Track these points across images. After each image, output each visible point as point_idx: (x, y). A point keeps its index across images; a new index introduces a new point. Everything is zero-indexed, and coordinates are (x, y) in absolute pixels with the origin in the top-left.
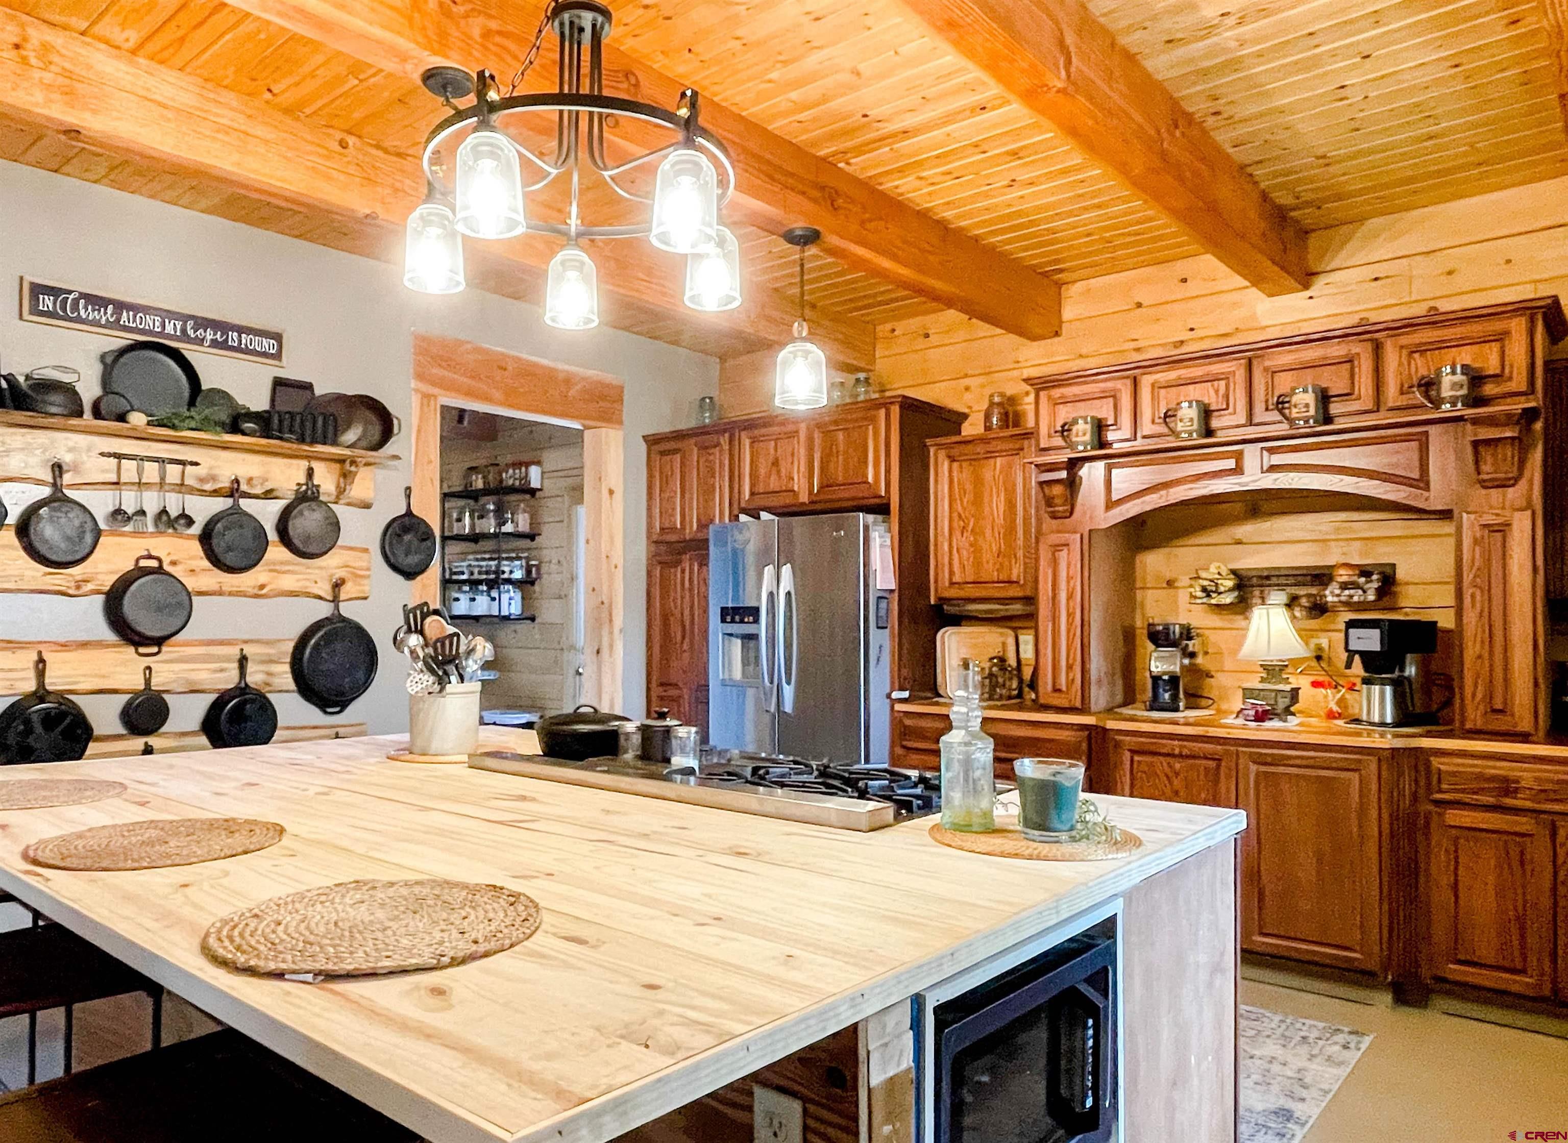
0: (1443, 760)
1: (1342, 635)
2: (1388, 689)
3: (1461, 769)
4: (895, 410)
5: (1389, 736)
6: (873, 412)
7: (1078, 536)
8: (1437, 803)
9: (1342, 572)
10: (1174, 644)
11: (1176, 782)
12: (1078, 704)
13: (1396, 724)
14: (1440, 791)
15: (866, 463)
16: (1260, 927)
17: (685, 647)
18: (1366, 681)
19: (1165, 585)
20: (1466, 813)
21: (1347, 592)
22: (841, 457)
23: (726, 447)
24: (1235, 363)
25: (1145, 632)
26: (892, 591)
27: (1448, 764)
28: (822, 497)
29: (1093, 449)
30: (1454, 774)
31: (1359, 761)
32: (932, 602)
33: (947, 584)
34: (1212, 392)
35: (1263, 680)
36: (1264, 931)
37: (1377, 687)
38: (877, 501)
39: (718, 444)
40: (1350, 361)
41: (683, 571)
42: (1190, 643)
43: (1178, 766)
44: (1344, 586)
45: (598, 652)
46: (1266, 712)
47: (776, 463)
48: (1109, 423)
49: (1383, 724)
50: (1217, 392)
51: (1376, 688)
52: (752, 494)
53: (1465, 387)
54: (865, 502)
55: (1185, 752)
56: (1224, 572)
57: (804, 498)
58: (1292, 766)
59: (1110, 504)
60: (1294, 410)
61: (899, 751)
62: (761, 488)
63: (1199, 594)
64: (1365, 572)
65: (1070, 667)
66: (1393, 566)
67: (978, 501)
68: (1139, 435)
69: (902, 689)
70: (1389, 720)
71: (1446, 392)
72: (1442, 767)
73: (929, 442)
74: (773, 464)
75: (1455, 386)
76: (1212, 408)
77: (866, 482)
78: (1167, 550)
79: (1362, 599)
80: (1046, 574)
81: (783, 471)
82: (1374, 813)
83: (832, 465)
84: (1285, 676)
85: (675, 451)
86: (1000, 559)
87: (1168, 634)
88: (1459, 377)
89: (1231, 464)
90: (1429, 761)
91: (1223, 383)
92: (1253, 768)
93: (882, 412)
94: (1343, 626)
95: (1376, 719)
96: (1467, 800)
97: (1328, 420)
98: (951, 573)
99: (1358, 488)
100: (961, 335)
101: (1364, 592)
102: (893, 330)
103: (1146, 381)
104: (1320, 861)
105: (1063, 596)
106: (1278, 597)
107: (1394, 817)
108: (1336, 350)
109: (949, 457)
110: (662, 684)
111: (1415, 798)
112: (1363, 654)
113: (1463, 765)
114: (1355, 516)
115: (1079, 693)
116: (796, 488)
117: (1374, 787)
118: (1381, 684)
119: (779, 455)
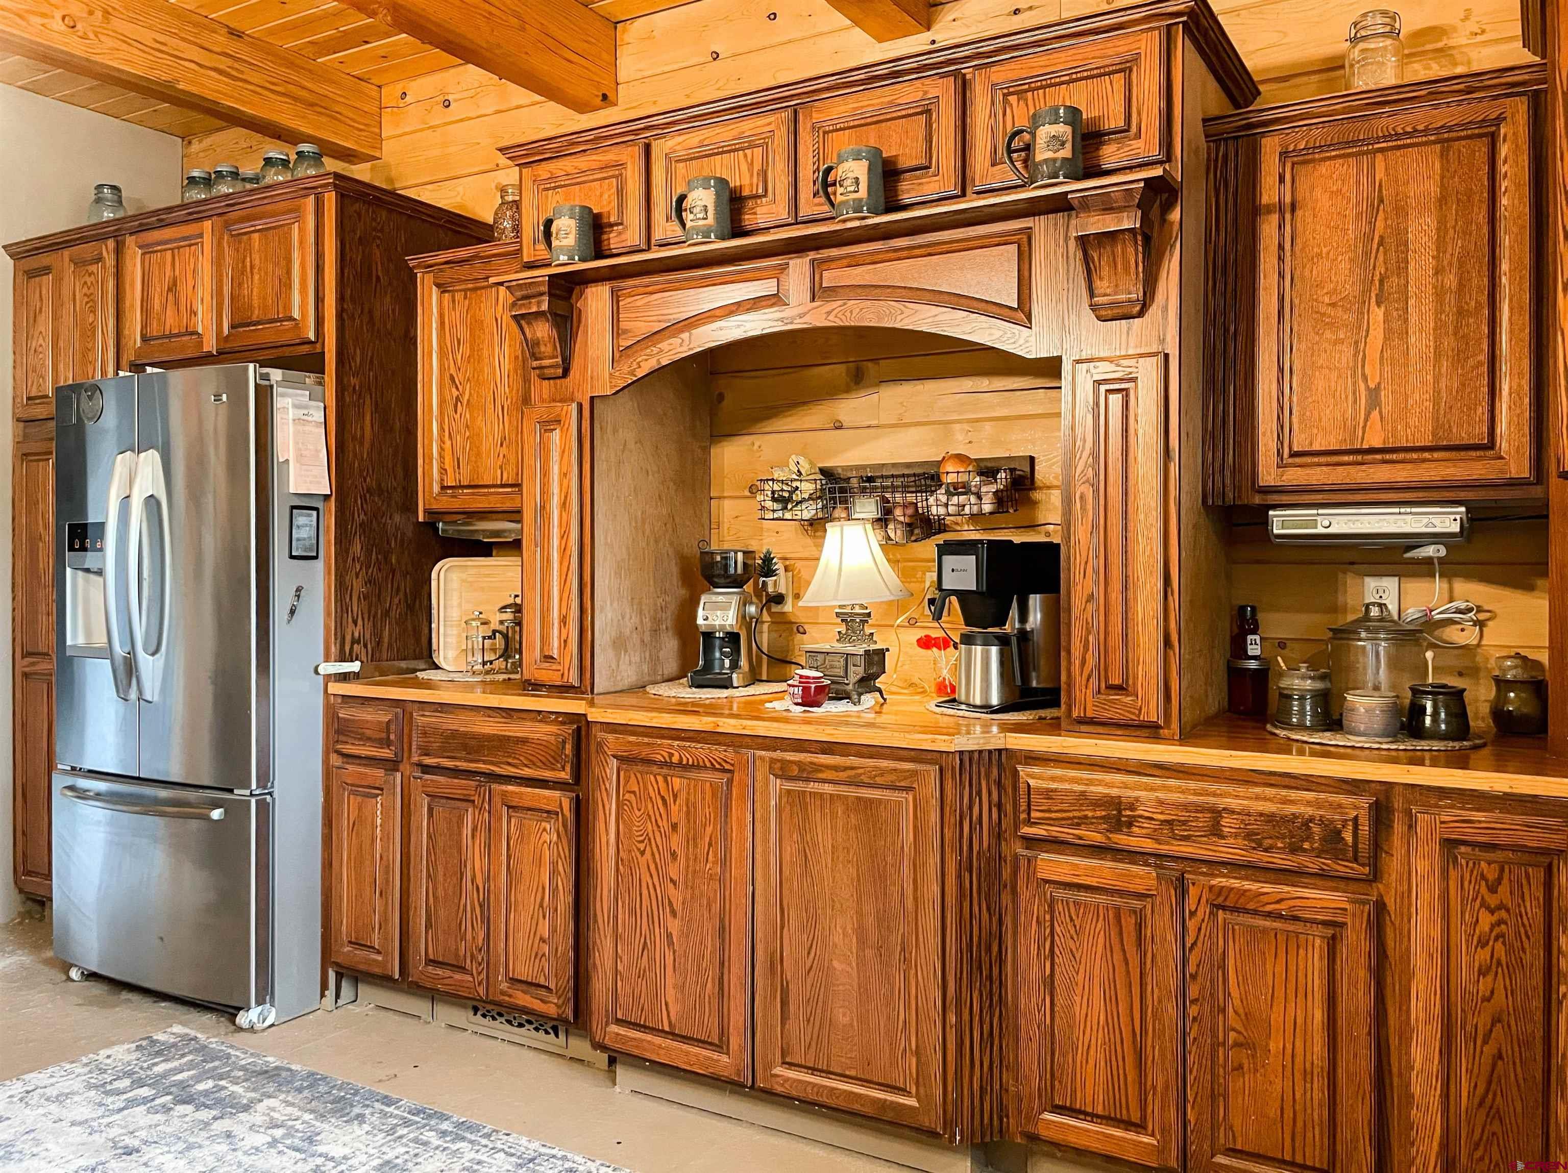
0: (1036, 770)
2: (994, 650)
3: (1054, 786)
4: (330, 199)
5: (995, 729)
6: (297, 202)
7: (574, 405)
8: (1030, 842)
9: (953, 468)
10: (737, 582)
11: (674, 808)
12: (574, 680)
13: (1003, 709)
14: (1029, 822)
15: (289, 286)
16: (783, 1055)
18: (968, 640)
19: (747, 493)
20: (1062, 858)
21: (955, 500)
22: (256, 276)
23: (111, 262)
24: (772, 119)
26: (326, 497)
27: (1040, 778)
28: (233, 343)
29: (583, 260)
30: (1048, 794)
31: (915, 773)
32: (421, 519)
33: (436, 488)
34: (744, 167)
35: (841, 638)
36: (788, 1060)
37: (979, 648)
38: (305, 349)
39: (99, 259)
40: (928, 112)
42: (770, 581)
43: (677, 782)
44: (955, 490)
46: (820, 689)
47: (173, 287)
48: (612, 220)
49: (987, 708)
50: (750, 166)
51: (978, 650)
52: (145, 339)
53: (1069, 146)
54: (287, 352)
55: (687, 758)
56: (805, 467)
57: (210, 345)
58: (824, 781)
59: (618, 356)
60: (840, 190)
61: (336, 760)
62: (154, 329)
63: (769, 504)
64: (988, 471)
65: (564, 621)
66: (1032, 459)
67: (475, 357)
68: (652, 241)
69: (343, 658)
70: (995, 700)
71: (1042, 154)
72: (1032, 782)
73: (412, 261)
74: (169, 290)
75: (1057, 141)
76: (746, 193)
77: (291, 319)
78: (747, 439)
79: (975, 509)
81: (183, 300)
82: (933, 860)
83: (246, 290)
84: (868, 631)
85: (46, 270)
86: (504, 450)
87: (726, 567)
88: (1062, 129)
89: (772, 287)
90: (1017, 771)
91: (758, 151)
92: (776, 785)
93: (311, 200)
95: (978, 702)
96: (1070, 838)
97: (893, 206)
98: (443, 471)
99: (937, 324)
100: (489, 105)
101: (979, 498)
103: (660, 148)
104: (862, 942)
106: (867, 508)
107: (965, 866)
108: (906, 94)
109: (438, 286)
110: (27, 654)
111: (998, 835)
112: (961, 595)
113: (1061, 779)
114: (984, 383)
115: (575, 661)
116: (200, 331)
117: (934, 817)
118: (985, 643)
119: (177, 273)
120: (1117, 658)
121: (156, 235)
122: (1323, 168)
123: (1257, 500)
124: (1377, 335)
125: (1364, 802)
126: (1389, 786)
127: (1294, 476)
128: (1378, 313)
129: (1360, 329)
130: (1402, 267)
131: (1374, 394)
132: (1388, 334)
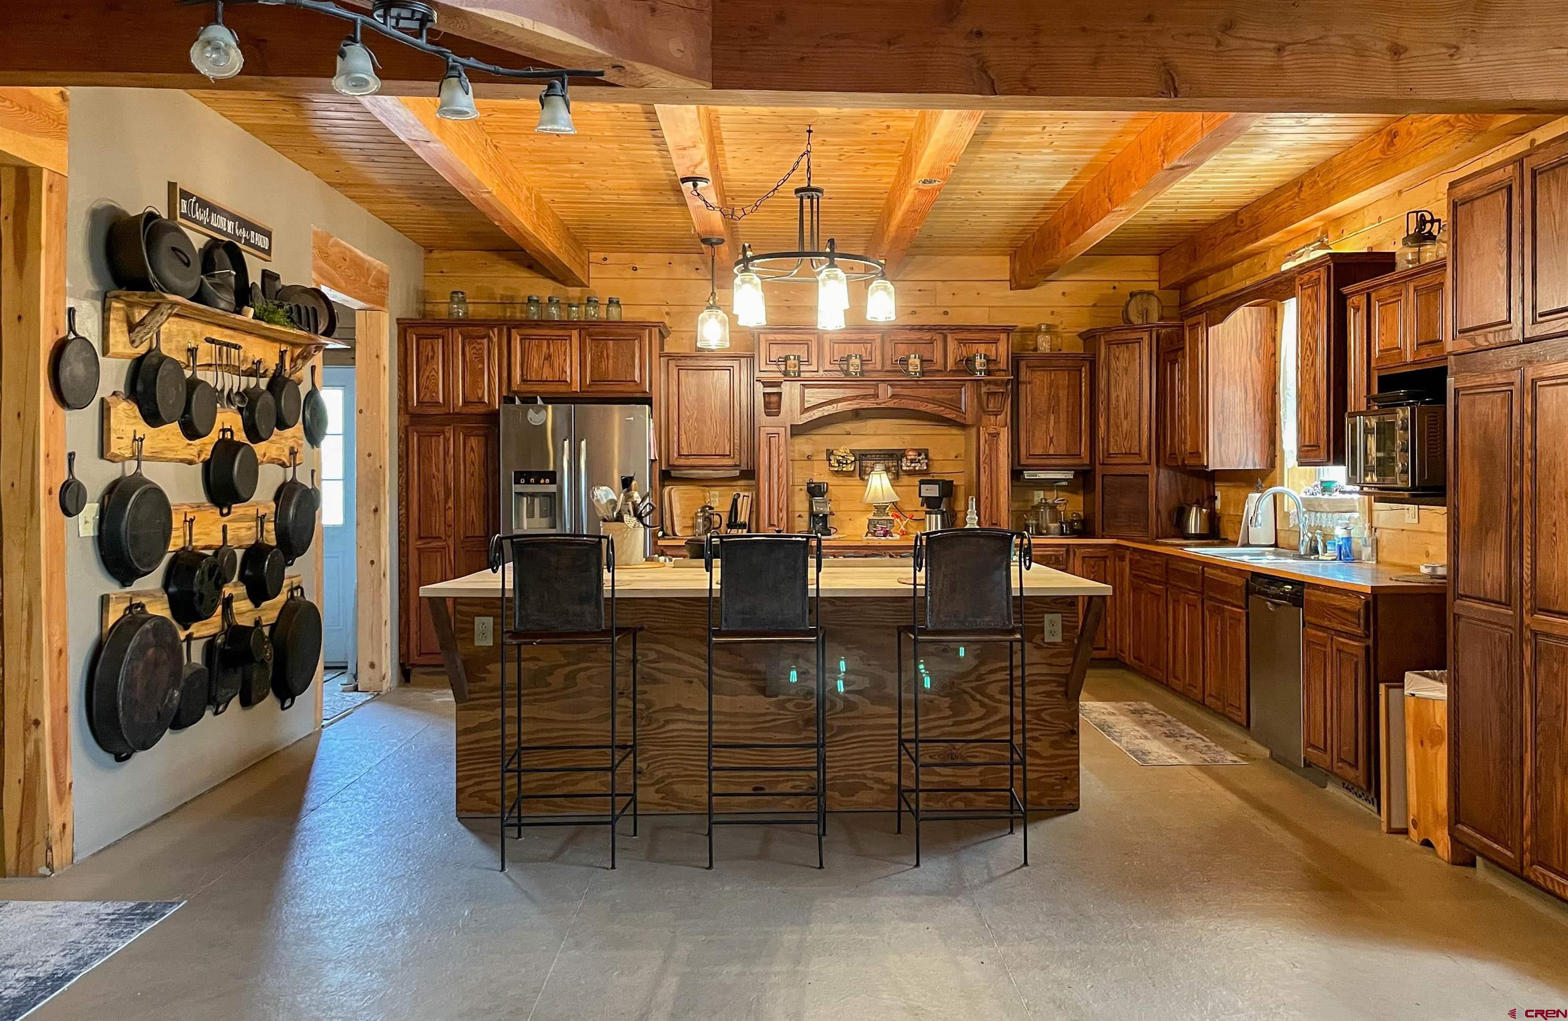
1: (918, 488)
4: (656, 331)
6: (639, 331)
7: (784, 428)
9: (911, 453)
10: (823, 495)
17: (450, 504)
18: (929, 513)
19: (806, 459)
21: (913, 464)
22: (611, 361)
23: (495, 339)
24: (875, 334)
25: (806, 487)
28: (594, 388)
32: (663, 468)
33: (676, 455)
34: (863, 350)
35: (876, 515)
37: (934, 516)
38: (645, 395)
39: (486, 336)
40: (932, 343)
41: (447, 440)
44: (912, 461)
45: (376, 510)
47: (548, 358)
48: (805, 360)
50: (866, 349)
52: (524, 380)
54: (632, 395)
56: (848, 451)
57: (576, 387)
59: (805, 410)
60: (911, 367)
62: (533, 376)
63: (836, 464)
66: (928, 450)
67: (700, 399)
68: (821, 369)
71: (978, 367)
74: (546, 359)
75: (981, 364)
76: (864, 359)
77: (634, 381)
79: (920, 468)
80: (764, 451)
81: (556, 365)
83: (603, 365)
84: (886, 512)
85: (437, 337)
86: (717, 440)
87: (820, 489)
88: (983, 360)
89: (872, 391)
94: (918, 483)
98: (680, 448)
99: (934, 410)
101: (921, 464)
102: (605, 259)
103: (827, 338)
105: (775, 466)
106: (880, 466)
108: (927, 336)
110: (420, 538)
112: (927, 498)
114: (909, 421)
116: (568, 380)
118: (936, 514)
119: (552, 351)
120: (995, 515)
121: (530, 331)
122: (1038, 373)
123: (1019, 468)
124: (1052, 422)
125: (1064, 549)
126: (1069, 545)
127: (1030, 462)
128: (1052, 417)
129: (1048, 419)
130: (1058, 404)
131: (1051, 439)
132: (1055, 423)
